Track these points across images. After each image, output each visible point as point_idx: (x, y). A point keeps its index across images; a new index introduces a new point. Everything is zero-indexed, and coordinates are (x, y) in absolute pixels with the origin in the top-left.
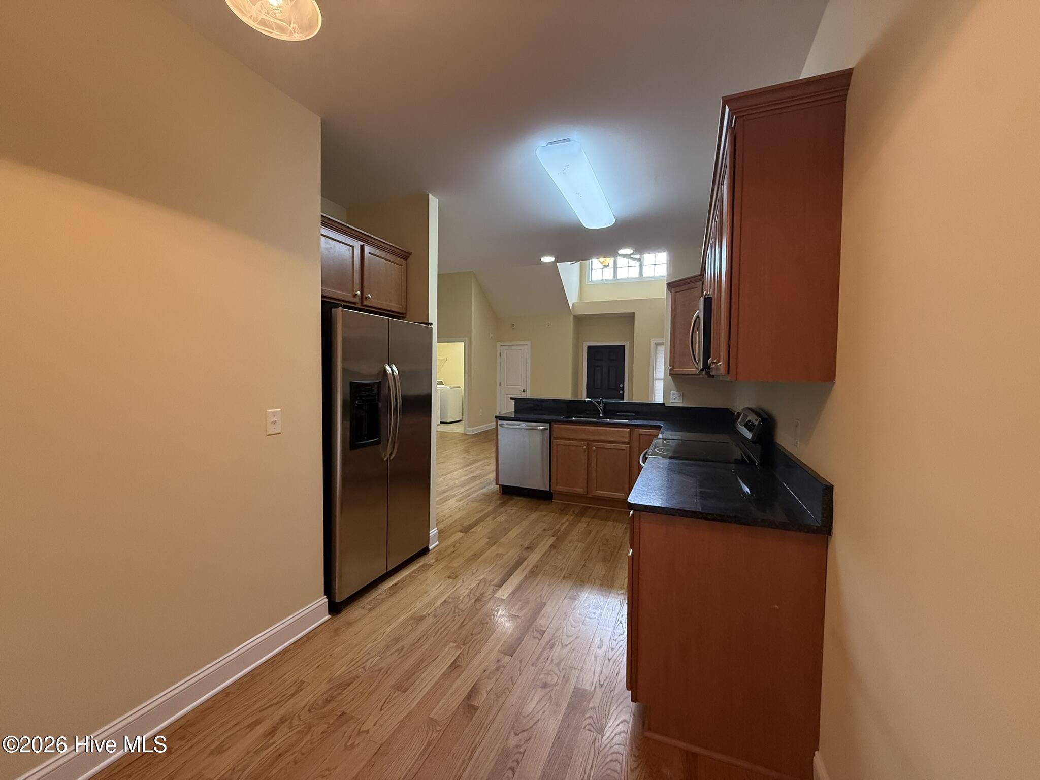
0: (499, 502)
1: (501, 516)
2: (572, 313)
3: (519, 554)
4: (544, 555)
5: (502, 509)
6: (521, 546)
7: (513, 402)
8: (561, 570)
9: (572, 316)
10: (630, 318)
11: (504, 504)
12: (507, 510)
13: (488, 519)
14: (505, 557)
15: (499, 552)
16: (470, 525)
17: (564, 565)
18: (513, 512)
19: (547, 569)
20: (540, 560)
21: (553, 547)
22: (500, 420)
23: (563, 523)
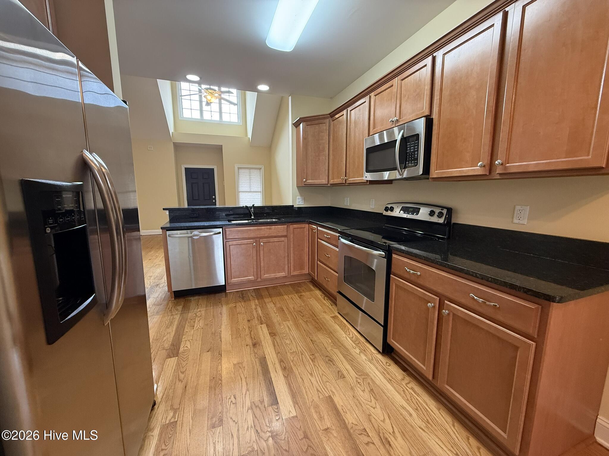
0: (180, 308)
1: (196, 321)
2: (172, 141)
3: (255, 356)
4: (274, 346)
5: (190, 314)
6: (247, 345)
7: (167, 212)
8: (302, 354)
9: (172, 142)
10: (219, 149)
11: (186, 308)
12: (196, 314)
13: (186, 330)
14: (245, 364)
15: (235, 362)
16: (173, 345)
17: (299, 348)
18: (203, 312)
19: (292, 358)
20: (277, 353)
21: (273, 334)
22: (167, 230)
23: (256, 309)
